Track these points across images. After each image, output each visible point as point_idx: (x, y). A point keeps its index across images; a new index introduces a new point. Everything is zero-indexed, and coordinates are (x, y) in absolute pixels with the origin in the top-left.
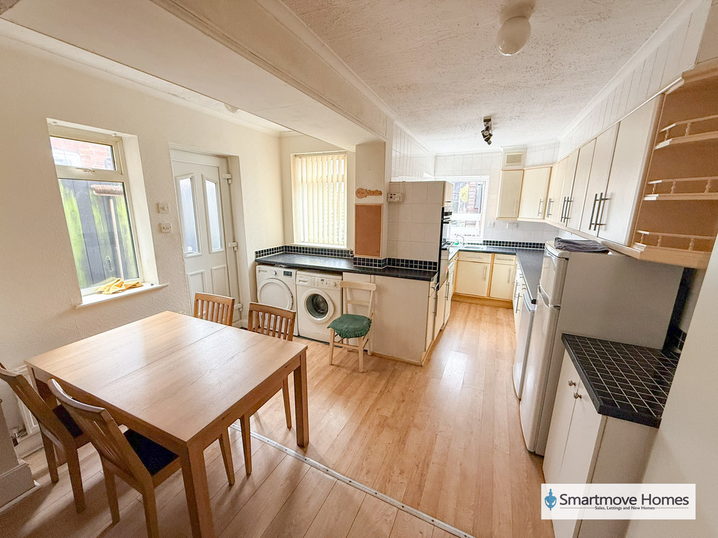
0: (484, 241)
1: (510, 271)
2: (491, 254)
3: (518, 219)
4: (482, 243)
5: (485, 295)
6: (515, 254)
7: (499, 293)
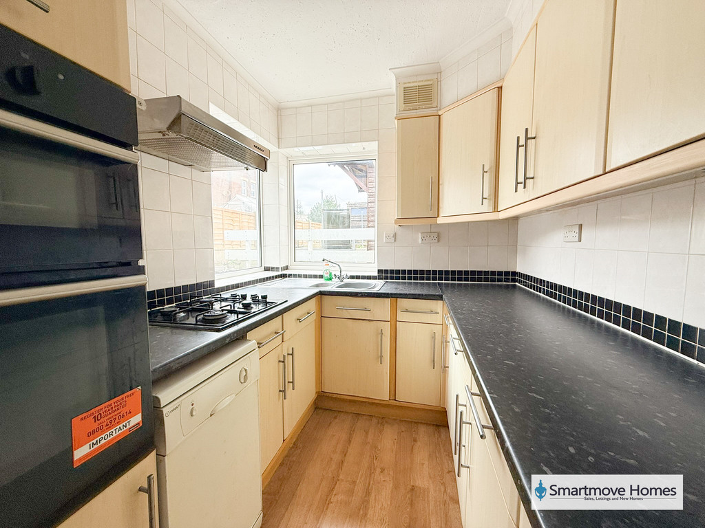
0: (380, 271)
1: (434, 338)
2: (388, 301)
3: (440, 221)
4: (376, 274)
5: (385, 396)
6: (440, 298)
7: (414, 391)
